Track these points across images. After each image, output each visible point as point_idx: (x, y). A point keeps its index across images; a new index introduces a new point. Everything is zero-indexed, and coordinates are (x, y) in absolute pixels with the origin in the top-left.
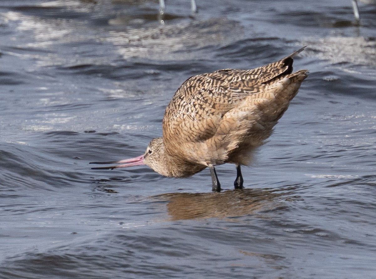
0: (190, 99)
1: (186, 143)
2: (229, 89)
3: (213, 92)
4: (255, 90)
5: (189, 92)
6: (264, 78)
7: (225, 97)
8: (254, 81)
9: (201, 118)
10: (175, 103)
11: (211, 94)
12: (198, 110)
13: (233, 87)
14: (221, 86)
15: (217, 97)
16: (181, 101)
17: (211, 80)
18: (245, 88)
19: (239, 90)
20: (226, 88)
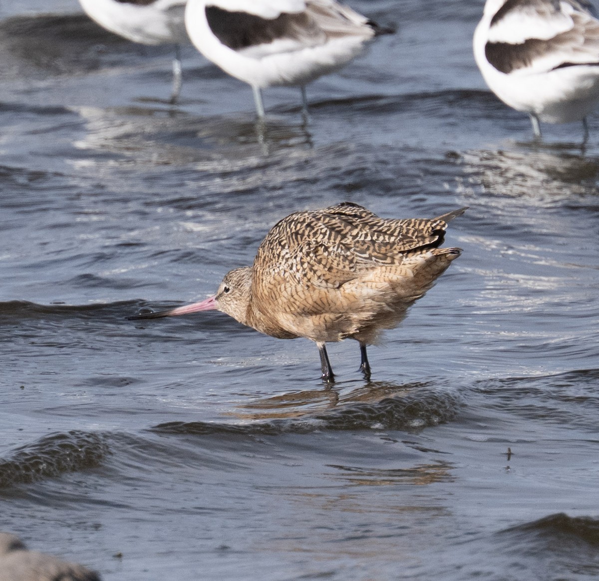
0: (296, 251)
1: (284, 314)
2: (352, 250)
3: (330, 249)
4: (389, 260)
5: (295, 240)
6: (403, 244)
7: (345, 261)
8: (388, 247)
9: (309, 284)
10: (272, 249)
11: (327, 252)
12: (306, 271)
13: (358, 249)
14: (342, 244)
15: (335, 259)
16: (282, 250)
17: (326, 231)
18: (375, 254)
19: (367, 255)
20: (348, 249)
